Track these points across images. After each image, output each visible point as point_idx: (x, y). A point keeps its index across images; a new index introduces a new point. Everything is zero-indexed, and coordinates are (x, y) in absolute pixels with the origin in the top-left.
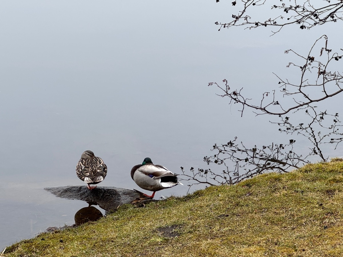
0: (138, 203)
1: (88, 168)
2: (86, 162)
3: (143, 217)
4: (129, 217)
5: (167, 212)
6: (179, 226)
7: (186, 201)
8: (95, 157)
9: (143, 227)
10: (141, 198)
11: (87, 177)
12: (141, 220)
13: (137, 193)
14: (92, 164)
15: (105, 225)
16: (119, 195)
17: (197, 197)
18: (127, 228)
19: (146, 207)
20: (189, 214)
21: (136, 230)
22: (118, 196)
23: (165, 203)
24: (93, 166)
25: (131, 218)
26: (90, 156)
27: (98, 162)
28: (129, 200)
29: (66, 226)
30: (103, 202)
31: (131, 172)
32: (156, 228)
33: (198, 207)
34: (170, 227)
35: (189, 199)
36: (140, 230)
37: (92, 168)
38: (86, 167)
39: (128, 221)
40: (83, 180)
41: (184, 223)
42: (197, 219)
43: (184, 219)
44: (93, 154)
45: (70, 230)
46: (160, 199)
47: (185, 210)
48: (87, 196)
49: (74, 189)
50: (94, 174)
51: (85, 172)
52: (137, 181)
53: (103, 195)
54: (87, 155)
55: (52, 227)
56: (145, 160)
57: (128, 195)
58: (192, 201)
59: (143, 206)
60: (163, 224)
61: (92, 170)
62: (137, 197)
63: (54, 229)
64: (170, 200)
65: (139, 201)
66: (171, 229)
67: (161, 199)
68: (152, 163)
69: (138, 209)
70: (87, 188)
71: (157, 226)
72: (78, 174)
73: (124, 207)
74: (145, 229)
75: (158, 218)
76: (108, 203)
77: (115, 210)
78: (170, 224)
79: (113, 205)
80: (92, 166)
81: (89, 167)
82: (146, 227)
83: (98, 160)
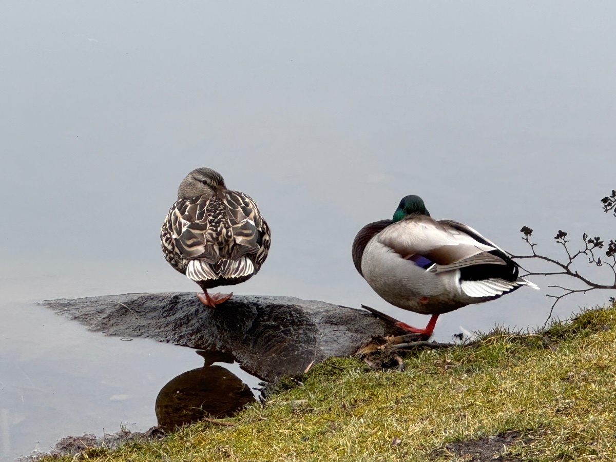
0: (377, 353)
1: (203, 228)
2: (193, 210)
3: (397, 402)
4: (347, 405)
5: (483, 384)
6: (526, 435)
7: (546, 347)
8: (230, 193)
9: (396, 437)
10: (387, 338)
11: (198, 258)
12: (390, 412)
13: (373, 320)
14: (215, 217)
15: (265, 432)
16: (312, 325)
17: (587, 335)
18: (341, 441)
19: (405, 367)
20: (560, 393)
21: (375, 448)
22: (309, 329)
23: (473, 356)
24: (219, 221)
25: (354, 404)
26: (212, 188)
27: (240, 208)
28: (347, 344)
29: (126, 433)
30: (256, 349)
31: (354, 245)
32: (444, 443)
33: (591, 368)
34: (492, 437)
35: (556, 342)
36: (388, 450)
37: (217, 228)
38: (194, 226)
39: (345, 419)
40: (183, 271)
41: (541, 425)
42: (588, 412)
43: (540, 412)
44: (221, 182)
45: (140, 449)
46: (454, 339)
47: (545, 379)
48: (198, 330)
49: (154, 304)
50: (220, 249)
51: (190, 242)
52: (374, 279)
53: (256, 324)
54: (200, 185)
55: (78, 438)
56: (402, 205)
57: (341, 327)
58: (568, 347)
59: (394, 364)
60: (467, 428)
61: (215, 236)
62: (375, 333)
63: (84, 444)
64: (492, 344)
65: (382, 347)
66: (497, 444)
67: (458, 342)
68: (428, 215)
69: (377, 375)
70: (199, 300)
71: (447, 435)
72: (165, 249)
73: (329, 368)
74: (406, 444)
75: (450, 406)
76: (274, 355)
77: (296, 378)
78: (493, 426)
79: (289, 362)
80: (216, 223)
81: (206, 225)
82: (409, 437)
83: (239, 203)
